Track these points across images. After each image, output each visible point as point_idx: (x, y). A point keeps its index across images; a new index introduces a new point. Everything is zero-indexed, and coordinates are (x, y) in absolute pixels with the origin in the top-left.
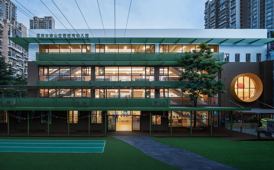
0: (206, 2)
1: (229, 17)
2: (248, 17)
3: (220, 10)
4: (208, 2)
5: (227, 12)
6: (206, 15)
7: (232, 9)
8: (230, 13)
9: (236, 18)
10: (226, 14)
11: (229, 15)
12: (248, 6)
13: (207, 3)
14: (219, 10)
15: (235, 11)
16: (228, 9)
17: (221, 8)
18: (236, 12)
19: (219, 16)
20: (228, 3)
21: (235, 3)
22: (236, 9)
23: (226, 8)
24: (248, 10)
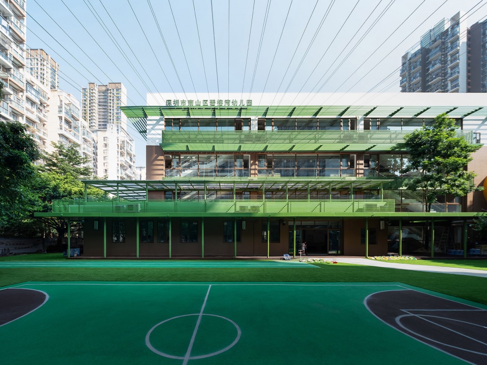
0: (405, 54)
1: (446, 83)
2: (482, 83)
3: (431, 70)
4: (407, 53)
5: (444, 73)
6: (402, 79)
7: (452, 68)
8: (448, 75)
9: (459, 84)
10: (441, 78)
11: (447, 79)
12: (482, 63)
13: (404, 57)
14: (428, 70)
15: (458, 72)
16: (444, 68)
17: (431, 66)
18: (460, 72)
19: (429, 81)
20: (444, 58)
21: (458, 56)
22: (459, 69)
23: (441, 65)
24: (482, 69)
